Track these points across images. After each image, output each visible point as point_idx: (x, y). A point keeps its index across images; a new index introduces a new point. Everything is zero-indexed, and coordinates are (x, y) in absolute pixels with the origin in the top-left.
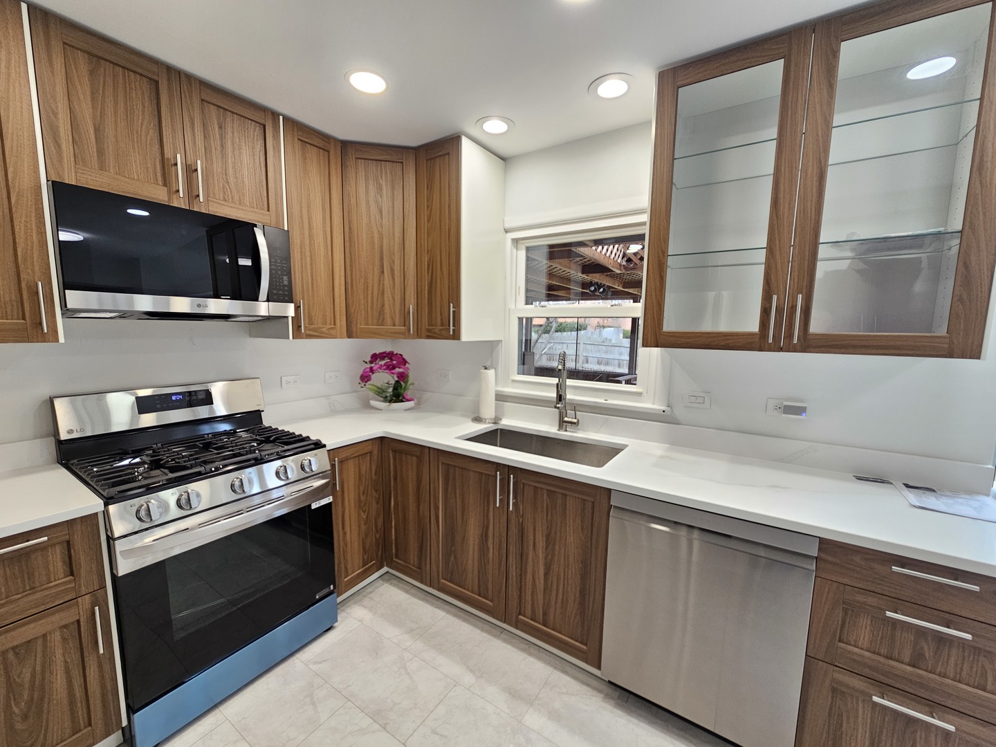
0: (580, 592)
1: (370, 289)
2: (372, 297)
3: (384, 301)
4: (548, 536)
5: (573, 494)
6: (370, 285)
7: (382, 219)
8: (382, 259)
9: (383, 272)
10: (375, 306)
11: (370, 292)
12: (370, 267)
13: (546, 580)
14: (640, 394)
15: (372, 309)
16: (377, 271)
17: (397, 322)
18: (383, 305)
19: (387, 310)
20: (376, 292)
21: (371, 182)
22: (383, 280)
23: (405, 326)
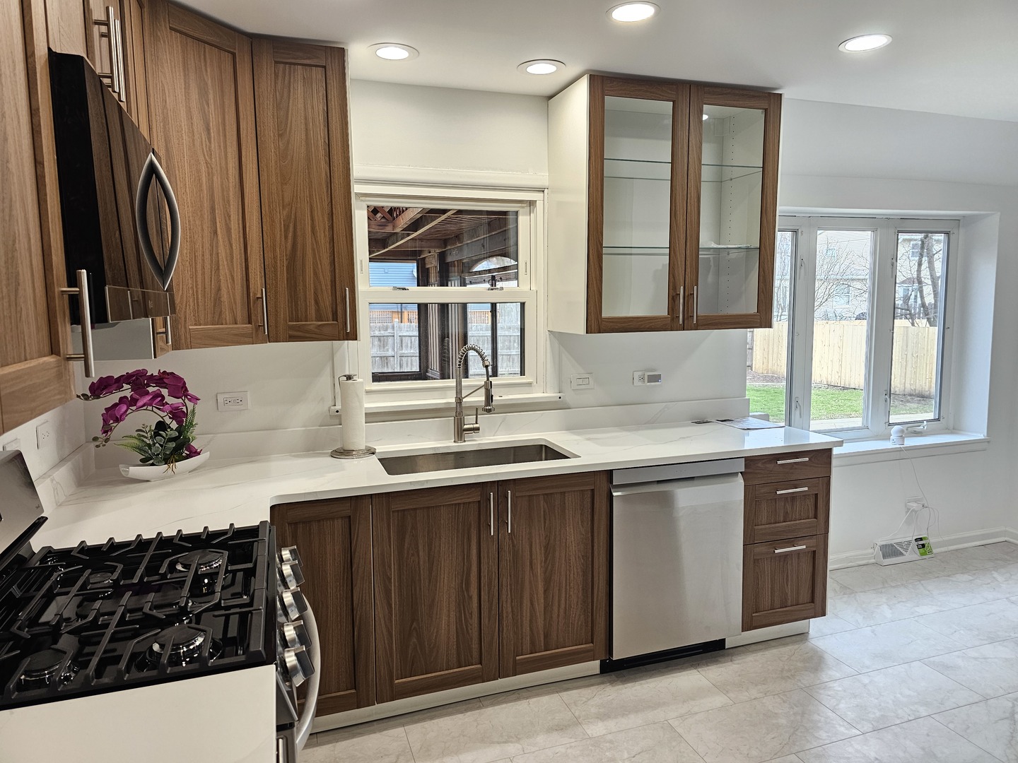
0: (583, 589)
1: (199, 261)
2: (203, 274)
3: (219, 281)
4: (546, 548)
5: (570, 489)
6: (199, 254)
7: (210, 142)
8: (213, 209)
9: (215, 232)
10: (208, 290)
11: (199, 266)
12: (198, 222)
13: (546, 598)
14: (530, 384)
15: (204, 296)
16: (207, 232)
17: (239, 318)
18: (219, 289)
19: (225, 298)
20: (207, 266)
21: (192, 76)
22: (217, 247)
23: (250, 322)
